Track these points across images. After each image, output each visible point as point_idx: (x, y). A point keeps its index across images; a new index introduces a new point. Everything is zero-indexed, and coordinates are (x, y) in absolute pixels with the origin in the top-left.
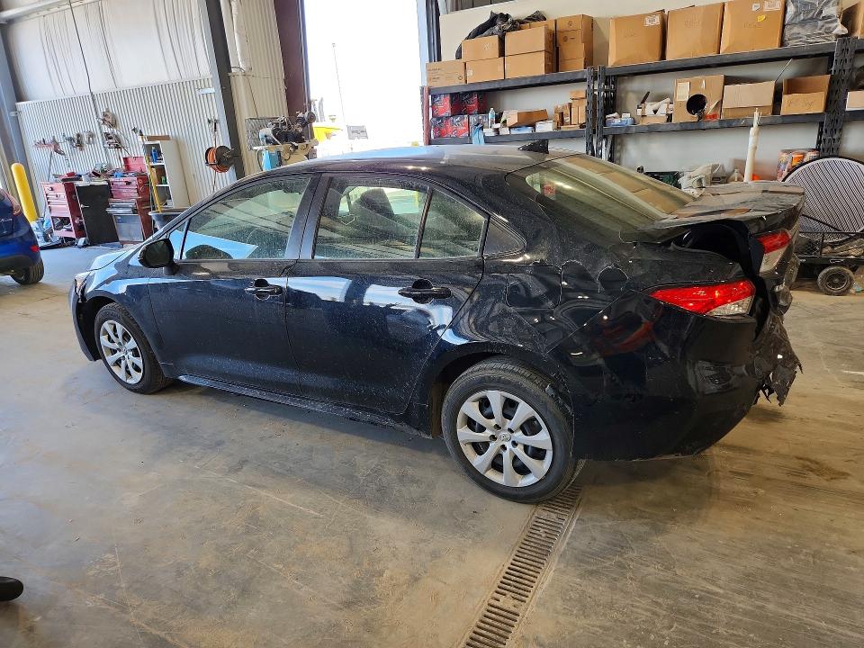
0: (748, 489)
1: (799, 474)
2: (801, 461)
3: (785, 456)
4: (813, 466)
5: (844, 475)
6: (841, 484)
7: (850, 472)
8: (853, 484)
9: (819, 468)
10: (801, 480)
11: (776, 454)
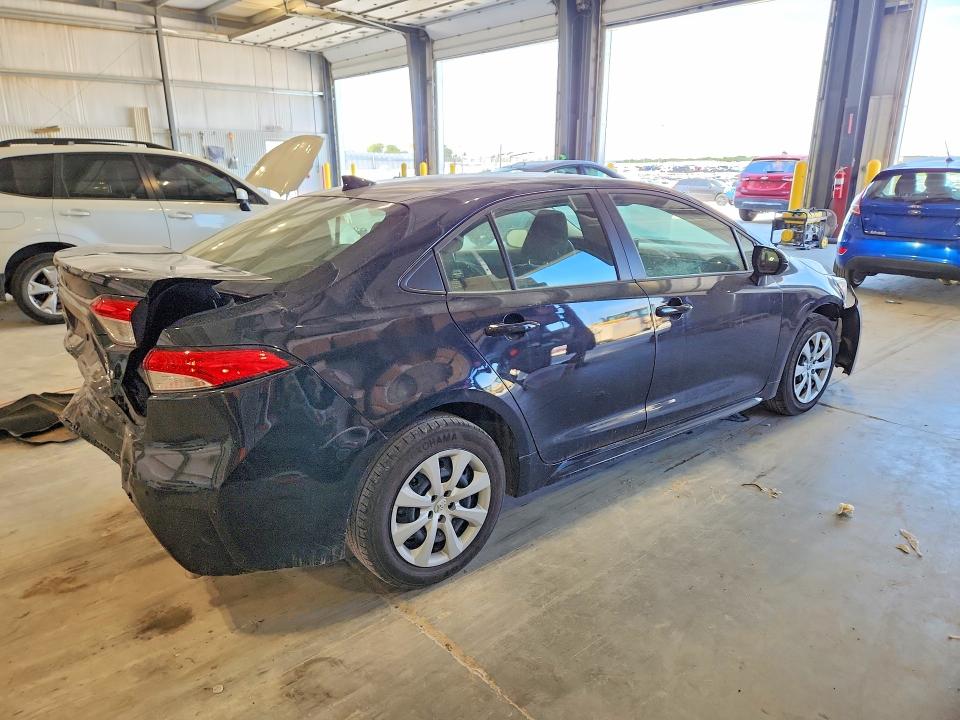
0: (117, 530)
1: (75, 569)
2: (79, 584)
3: (99, 580)
4: (66, 586)
5: (27, 595)
6: (28, 584)
7: (23, 601)
8: (16, 590)
9: (57, 587)
10: (71, 564)
11: (110, 577)
